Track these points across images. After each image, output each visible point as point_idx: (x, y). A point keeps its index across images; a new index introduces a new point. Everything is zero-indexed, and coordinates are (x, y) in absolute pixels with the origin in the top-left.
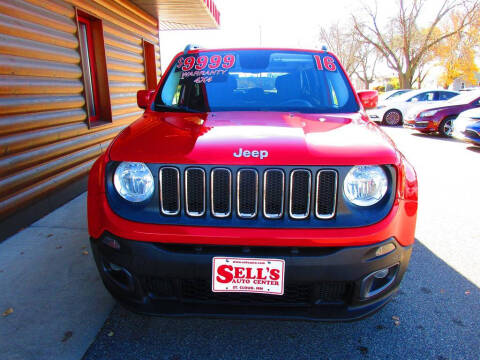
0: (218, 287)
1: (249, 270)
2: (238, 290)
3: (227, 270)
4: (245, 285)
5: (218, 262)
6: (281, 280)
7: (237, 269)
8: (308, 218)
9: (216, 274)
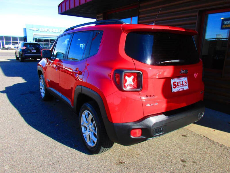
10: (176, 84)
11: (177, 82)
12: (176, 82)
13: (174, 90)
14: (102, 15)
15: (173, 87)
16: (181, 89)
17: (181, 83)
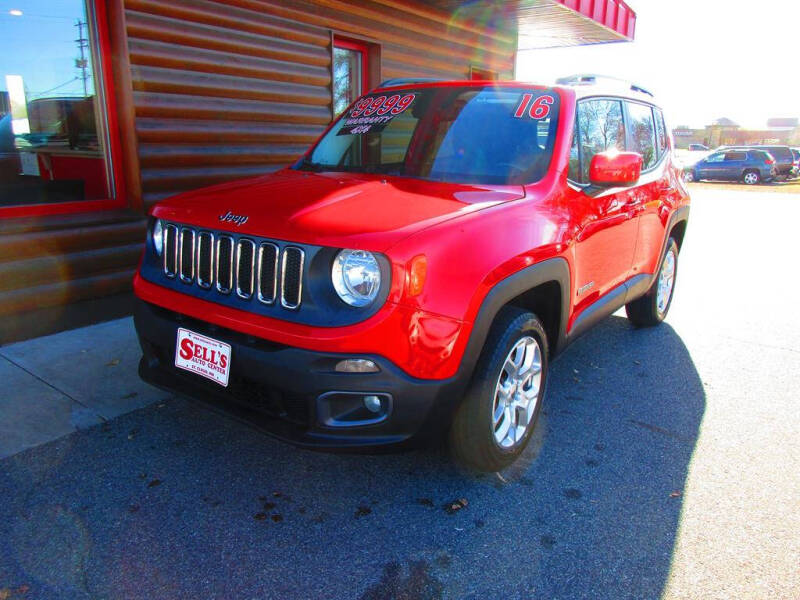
0: (181, 362)
1: (205, 350)
2: (195, 371)
3: (189, 344)
4: (201, 366)
5: (183, 334)
6: (227, 369)
7: (197, 346)
8: (273, 305)
9: (179, 348)
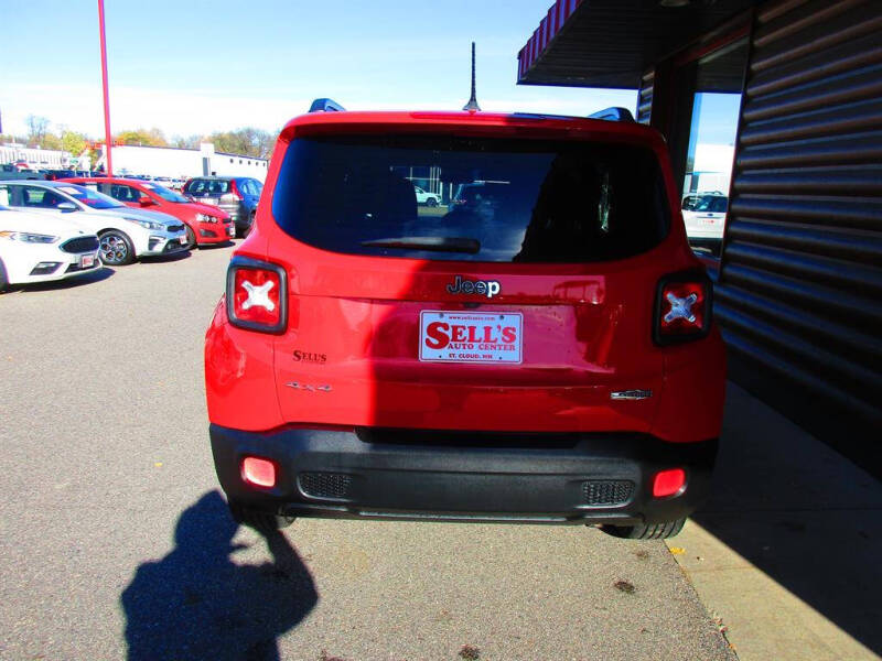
10: (449, 333)
11: (455, 328)
12: (446, 327)
13: (428, 354)
14: (652, 74)
15: (427, 341)
16: (476, 356)
17: (480, 334)
